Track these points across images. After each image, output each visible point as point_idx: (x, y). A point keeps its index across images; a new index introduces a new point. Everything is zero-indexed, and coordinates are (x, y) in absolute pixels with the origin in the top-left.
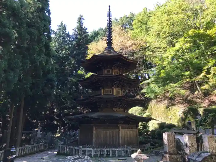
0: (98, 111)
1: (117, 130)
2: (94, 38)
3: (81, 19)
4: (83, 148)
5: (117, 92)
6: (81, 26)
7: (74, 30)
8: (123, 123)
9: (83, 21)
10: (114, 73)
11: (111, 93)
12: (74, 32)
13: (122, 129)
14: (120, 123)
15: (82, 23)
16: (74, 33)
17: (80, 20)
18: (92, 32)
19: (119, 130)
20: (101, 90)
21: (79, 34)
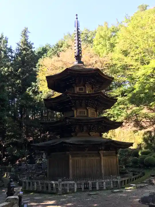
0: (72, 136)
1: (98, 158)
2: (42, 54)
3: (26, 31)
4: (62, 181)
5: (91, 113)
6: (26, 40)
7: (18, 44)
8: (105, 150)
9: (28, 34)
10: (87, 91)
11: (86, 115)
12: (18, 46)
13: (103, 156)
14: (102, 150)
15: (27, 37)
16: (18, 48)
17: (25, 33)
18: (39, 48)
19: (101, 158)
20: (73, 111)
21: (24, 49)
